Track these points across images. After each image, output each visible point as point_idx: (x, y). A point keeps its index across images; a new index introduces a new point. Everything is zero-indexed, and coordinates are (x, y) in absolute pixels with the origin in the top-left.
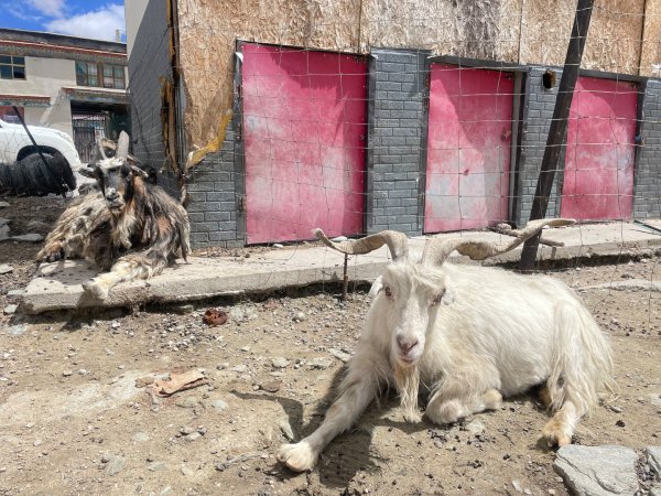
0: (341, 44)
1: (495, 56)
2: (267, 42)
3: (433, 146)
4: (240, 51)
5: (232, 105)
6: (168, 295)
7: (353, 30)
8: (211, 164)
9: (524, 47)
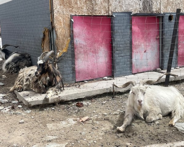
0: (103, 13)
1: (153, 11)
2: (80, 15)
3: (134, 44)
4: (72, 19)
5: (70, 36)
6: (65, 99)
7: (107, 8)
8: (64, 56)
9: (162, 7)
